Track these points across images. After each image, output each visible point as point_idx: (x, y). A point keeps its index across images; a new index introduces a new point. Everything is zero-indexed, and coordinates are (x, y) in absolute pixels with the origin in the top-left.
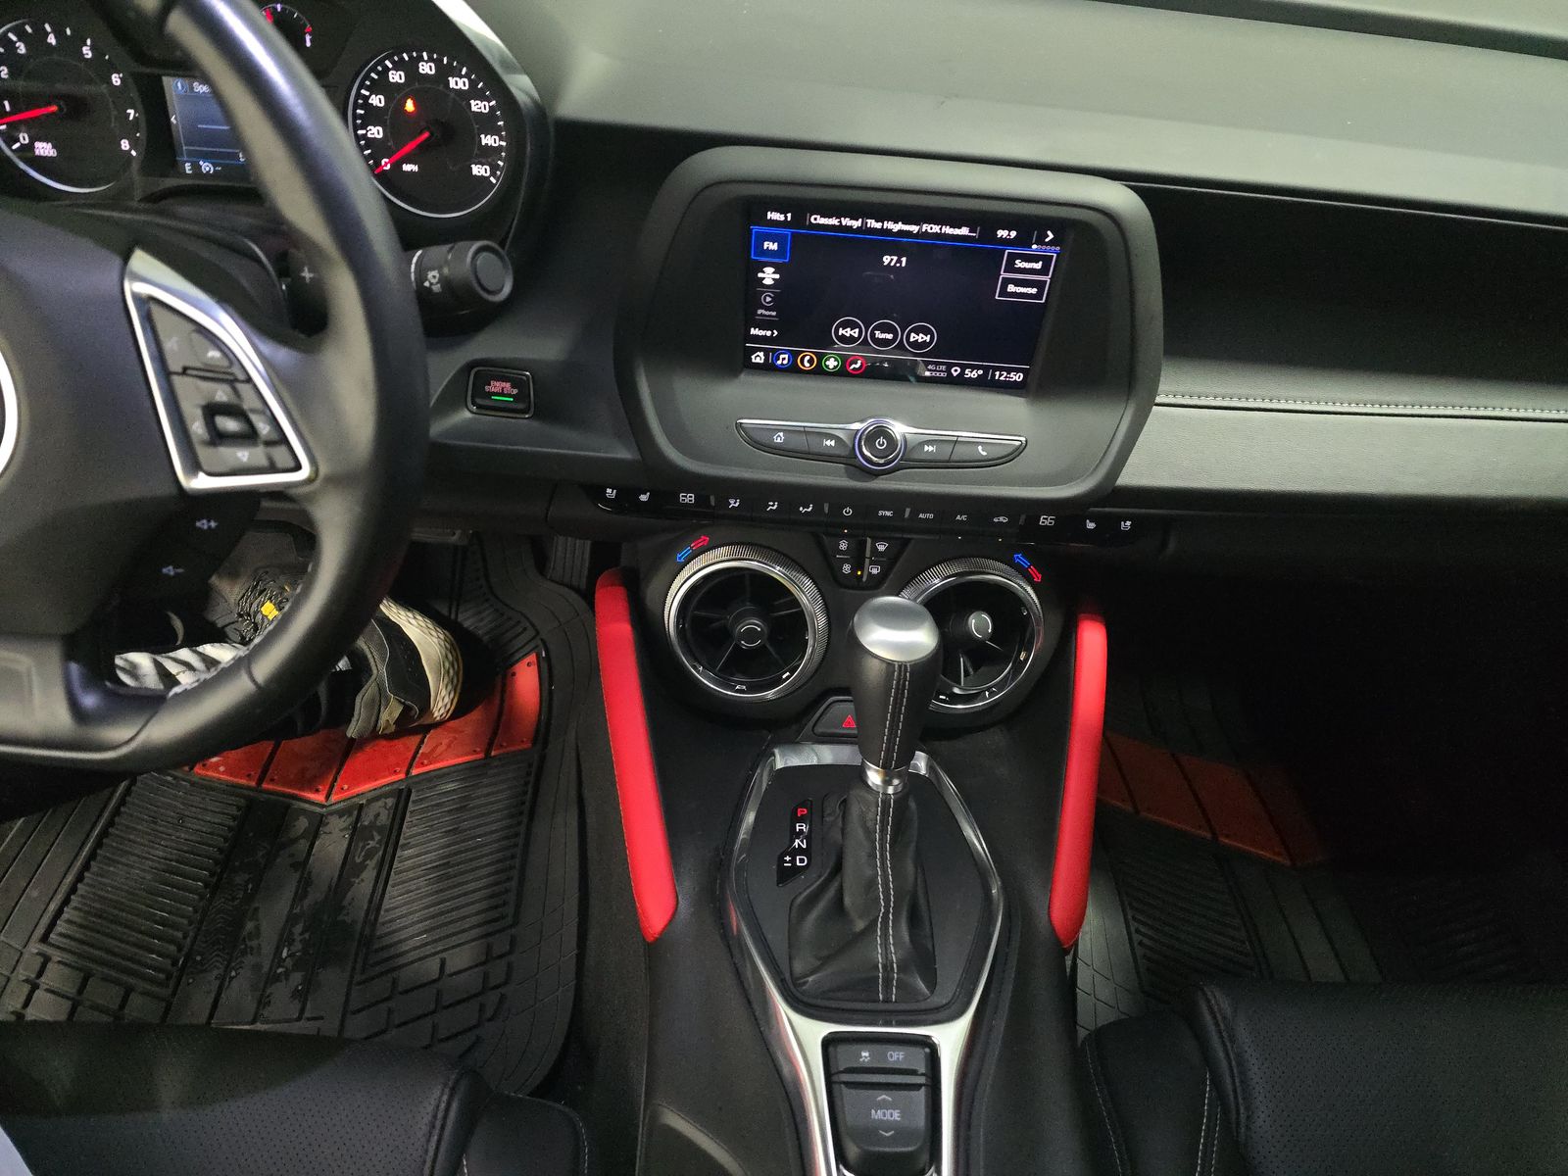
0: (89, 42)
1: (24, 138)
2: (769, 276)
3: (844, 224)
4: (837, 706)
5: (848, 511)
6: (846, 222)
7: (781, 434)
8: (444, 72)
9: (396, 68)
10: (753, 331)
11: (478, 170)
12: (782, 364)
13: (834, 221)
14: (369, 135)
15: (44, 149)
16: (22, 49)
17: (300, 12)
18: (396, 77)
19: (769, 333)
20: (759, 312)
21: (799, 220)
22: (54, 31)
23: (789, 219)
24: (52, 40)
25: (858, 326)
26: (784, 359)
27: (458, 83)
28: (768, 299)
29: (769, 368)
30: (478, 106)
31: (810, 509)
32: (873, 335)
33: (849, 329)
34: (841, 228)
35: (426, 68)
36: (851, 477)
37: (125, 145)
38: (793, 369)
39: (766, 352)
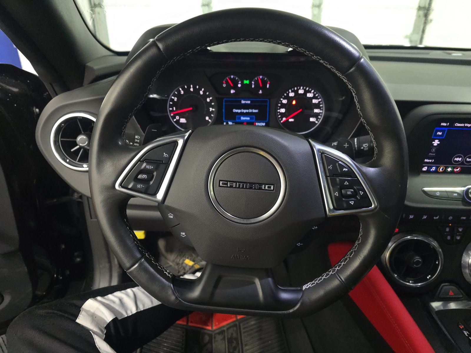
0: (203, 89)
1: (177, 118)
2: (436, 143)
3: (465, 125)
4: (445, 287)
5: (451, 218)
6: (466, 125)
7: (438, 192)
8: (306, 92)
9: (292, 92)
10: (426, 160)
11: (312, 119)
12: (433, 170)
13: (463, 125)
14: (280, 112)
15: (183, 121)
16: (182, 92)
17: (267, 78)
18: (292, 94)
19: (431, 161)
20: (430, 154)
21: (452, 125)
22: (193, 87)
23: (448, 125)
24: (192, 90)
25: (461, 157)
26: (434, 169)
27: (310, 95)
28: (434, 150)
29: (428, 172)
30: (315, 101)
31: (437, 218)
32: (466, 159)
33: (458, 158)
34: (464, 127)
35: (301, 91)
36: (464, 205)
37: (207, 118)
38: (436, 172)
39: (428, 167)
